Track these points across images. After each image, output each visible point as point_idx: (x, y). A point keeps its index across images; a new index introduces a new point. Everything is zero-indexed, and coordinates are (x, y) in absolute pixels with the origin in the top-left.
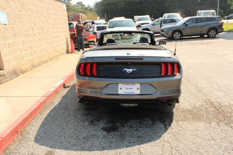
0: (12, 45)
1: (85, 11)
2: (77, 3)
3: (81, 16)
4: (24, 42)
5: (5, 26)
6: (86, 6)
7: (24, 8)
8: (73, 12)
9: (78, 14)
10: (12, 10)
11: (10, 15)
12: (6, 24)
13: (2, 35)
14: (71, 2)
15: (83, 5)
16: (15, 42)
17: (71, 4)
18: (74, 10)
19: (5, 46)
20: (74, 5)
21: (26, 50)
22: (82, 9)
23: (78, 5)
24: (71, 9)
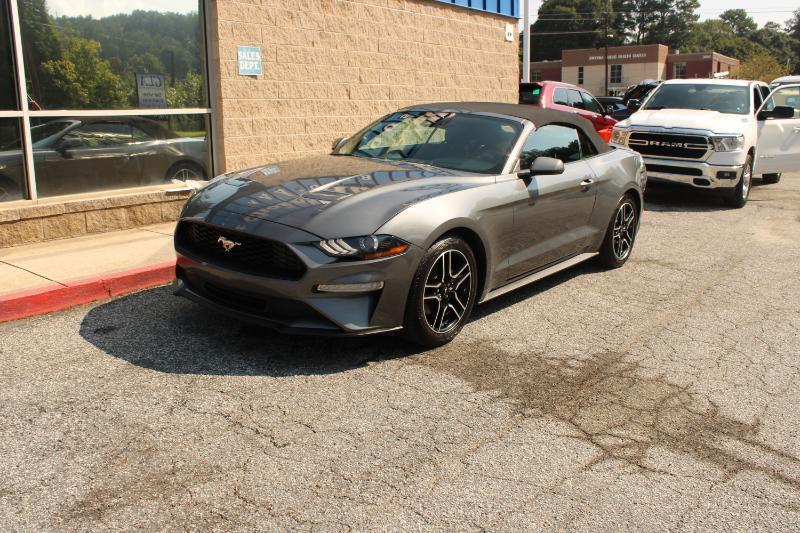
0: (263, 127)
1: (749, 48)
2: (722, 12)
3: (719, 64)
4: (306, 125)
5: (253, 80)
6: (761, 26)
7: (328, 36)
8: (697, 48)
9: (705, 57)
10: (283, 42)
11: (274, 56)
12: (255, 77)
13: (238, 102)
14: (696, 12)
15: (749, 23)
16: (276, 121)
17: (697, 17)
18: (704, 42)
19: (241, 128)
20: (709, 24)
21: (311, 145)
22: (739, 39)
23: (727, 21)
24: (693, 36)
